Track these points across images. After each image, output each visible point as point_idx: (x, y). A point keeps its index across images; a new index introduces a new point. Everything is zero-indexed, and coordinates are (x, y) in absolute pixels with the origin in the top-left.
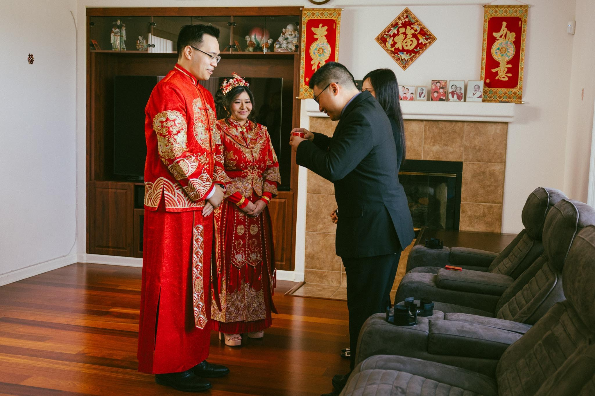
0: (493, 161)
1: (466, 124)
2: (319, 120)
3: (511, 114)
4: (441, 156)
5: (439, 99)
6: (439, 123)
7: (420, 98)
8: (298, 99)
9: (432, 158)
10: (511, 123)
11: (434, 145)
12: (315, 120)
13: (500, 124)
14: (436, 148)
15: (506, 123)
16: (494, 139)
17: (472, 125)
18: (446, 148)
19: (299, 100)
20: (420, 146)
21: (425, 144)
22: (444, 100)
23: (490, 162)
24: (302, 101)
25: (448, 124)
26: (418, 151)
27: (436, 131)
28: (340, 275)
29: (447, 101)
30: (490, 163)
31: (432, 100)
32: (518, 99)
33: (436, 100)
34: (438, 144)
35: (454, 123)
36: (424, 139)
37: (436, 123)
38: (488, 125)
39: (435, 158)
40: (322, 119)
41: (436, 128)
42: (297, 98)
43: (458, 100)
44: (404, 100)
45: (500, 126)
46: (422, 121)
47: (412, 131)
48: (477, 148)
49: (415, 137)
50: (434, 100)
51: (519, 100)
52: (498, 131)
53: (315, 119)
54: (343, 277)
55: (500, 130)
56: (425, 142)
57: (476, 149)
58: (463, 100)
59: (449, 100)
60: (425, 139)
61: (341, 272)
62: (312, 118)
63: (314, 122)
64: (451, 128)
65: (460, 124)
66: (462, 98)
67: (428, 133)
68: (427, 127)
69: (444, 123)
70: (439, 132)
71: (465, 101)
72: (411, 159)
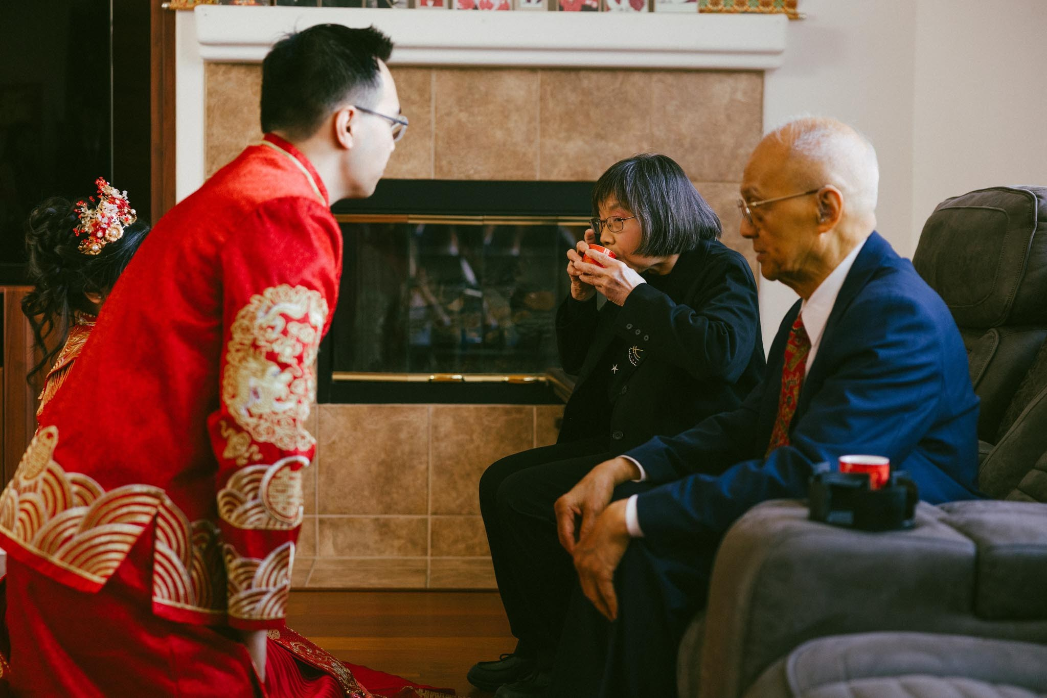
0: (731, 177)
1: (655, 77)
2: (235, 73)
3: (778, 44)
4: (590, 169)
5: (579, 7)
6: (582, 74)
7: (528, 5)
8: (168, 8)
9: (564, 175)
10: (772, 70)
11: (568, 139)
12: (221, 73)
13: (744, 77)
14: (575, 146)
15: (759, 73)
16: (729, 117)
17: (670, 79)
18: (601, 144)
19: (171, 13)
20: (530, 142)
21: (543, 135)
22: (596, 10)
23: (722, 181)
24: (179, 17)
25: (605, 78)
26: (524, 154)
27: (573, 98)
28: (314, 525)
29: (603, 10)
30: (721, 185)
31: (562, 9)
32: (787, 8)
33: (574, 10)
34: (581, 134)
35: (621, 76)
36: (541, 122)
37: (573, 75)
38: (713, 78)
39: (572, 175)
40: (243, 70)
41: (574, 90)
42: (165, 5)
43: (632, 9)
44: (483, 8)
45: (743, 82)
46: (533, 69)
47: (507, 101)
48: (687, 143)
49: (515, 117)
50: (568, 10)
51: (791, 10)
52: (739, 96)
53: (223, 68)
54: (321, 532)
55: (745, 93)
56: (543, 131)
57: (682, 146)
58: (646, 8)
59: (608, 9)
60: (544, 121)
61: (317, 516)
62: (212, 67)
63: (220, 78)
64: (613, 90)
65: (637, 78)
66: (642, 4)
67: (551, 104)
68: (549, 89)
69: (594, 76)
70: (582, 102)
71: (651, 9)
72: (508, 178)
